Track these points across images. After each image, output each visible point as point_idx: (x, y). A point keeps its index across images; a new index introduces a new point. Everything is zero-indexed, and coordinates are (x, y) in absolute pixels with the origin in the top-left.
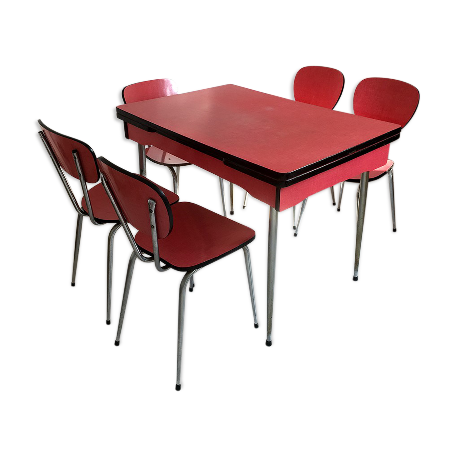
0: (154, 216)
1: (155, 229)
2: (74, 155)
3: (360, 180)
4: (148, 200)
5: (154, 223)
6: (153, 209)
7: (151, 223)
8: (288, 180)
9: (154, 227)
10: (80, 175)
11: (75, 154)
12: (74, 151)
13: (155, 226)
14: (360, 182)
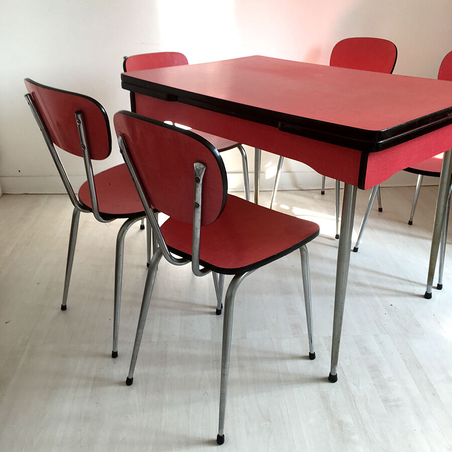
0: (201, 188)
1: (200, 209)
2: (77, 116)
3: (440, 173)
4: (195, 164)
5: (199, 200)
6: (201, 178)
7: (195, 199)
8: (381, 142)
9: (198, 205)
10: (84, 148)
11: (79, 116)
12: (78, 112)
13: (200, 204)
14: (439, 177)
